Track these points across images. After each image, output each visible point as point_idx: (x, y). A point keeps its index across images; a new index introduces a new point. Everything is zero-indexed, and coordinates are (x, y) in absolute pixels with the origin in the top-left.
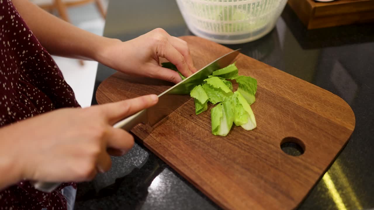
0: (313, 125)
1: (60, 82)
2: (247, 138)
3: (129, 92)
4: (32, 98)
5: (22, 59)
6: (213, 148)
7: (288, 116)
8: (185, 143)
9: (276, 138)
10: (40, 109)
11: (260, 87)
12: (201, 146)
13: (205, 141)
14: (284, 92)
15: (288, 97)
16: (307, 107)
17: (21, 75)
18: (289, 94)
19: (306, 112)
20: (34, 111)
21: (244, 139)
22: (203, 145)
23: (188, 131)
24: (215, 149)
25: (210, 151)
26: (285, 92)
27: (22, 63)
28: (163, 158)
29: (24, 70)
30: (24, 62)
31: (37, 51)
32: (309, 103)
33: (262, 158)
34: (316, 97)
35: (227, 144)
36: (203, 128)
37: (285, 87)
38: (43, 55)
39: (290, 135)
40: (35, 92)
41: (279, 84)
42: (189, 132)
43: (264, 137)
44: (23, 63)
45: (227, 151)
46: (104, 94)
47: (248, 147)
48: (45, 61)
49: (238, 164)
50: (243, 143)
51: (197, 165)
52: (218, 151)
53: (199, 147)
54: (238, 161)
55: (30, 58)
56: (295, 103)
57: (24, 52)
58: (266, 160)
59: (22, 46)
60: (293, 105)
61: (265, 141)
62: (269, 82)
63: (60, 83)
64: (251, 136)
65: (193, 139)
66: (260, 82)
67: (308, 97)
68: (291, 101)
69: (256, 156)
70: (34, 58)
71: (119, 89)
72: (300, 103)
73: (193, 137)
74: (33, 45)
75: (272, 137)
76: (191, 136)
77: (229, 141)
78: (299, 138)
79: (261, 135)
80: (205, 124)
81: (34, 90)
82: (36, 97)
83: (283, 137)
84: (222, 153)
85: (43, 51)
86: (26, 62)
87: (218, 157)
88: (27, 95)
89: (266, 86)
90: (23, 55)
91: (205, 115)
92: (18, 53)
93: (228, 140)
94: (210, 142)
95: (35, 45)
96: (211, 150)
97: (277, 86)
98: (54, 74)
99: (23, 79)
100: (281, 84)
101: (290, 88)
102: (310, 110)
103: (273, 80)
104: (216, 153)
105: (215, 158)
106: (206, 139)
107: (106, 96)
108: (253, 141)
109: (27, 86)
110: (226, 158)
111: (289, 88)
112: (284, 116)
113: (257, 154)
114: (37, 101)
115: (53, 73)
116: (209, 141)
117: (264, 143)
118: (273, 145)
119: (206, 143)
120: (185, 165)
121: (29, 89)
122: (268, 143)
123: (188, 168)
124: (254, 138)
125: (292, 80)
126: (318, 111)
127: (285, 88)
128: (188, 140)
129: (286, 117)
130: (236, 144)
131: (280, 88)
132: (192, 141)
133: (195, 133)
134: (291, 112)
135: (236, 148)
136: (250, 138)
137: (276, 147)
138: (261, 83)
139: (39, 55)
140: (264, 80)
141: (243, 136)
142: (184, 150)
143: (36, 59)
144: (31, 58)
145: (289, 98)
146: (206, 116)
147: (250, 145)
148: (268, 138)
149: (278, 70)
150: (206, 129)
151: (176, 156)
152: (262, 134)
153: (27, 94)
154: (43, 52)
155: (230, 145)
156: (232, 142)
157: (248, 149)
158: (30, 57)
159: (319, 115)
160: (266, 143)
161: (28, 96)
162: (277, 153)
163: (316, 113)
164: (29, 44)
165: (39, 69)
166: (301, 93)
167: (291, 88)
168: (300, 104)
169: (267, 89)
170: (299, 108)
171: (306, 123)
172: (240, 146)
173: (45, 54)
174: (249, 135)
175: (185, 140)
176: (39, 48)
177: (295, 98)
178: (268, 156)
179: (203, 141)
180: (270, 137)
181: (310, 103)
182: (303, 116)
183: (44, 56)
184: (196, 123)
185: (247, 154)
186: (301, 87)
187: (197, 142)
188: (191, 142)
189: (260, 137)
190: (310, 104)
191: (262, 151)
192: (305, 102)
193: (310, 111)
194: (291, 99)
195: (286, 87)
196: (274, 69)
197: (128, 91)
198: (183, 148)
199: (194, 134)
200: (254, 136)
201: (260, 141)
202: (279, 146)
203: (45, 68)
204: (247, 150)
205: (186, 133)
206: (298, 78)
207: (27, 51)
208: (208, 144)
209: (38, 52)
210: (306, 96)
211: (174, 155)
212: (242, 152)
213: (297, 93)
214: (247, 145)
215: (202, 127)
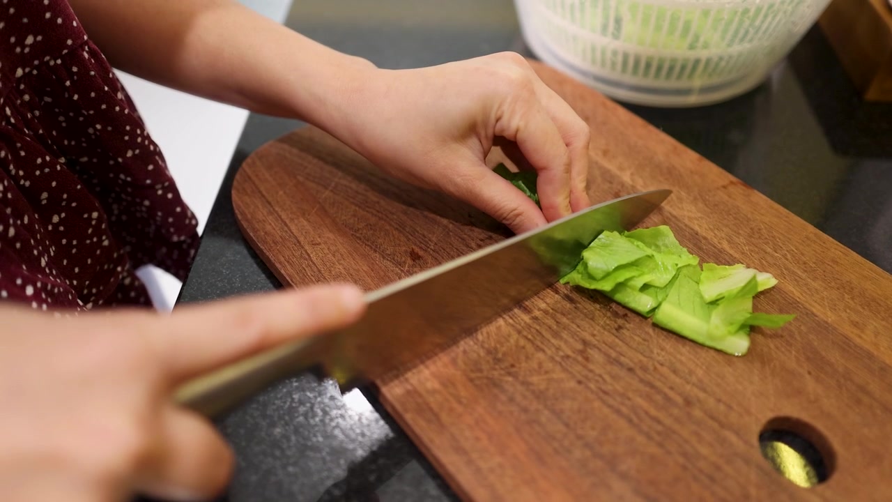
0: (863, 389)
1: (139, 135)
2: (659, 398)
3: (327, 193)
4: (28, 184)
5: (24, 61)
6: (553, 412)
7: (788, 348)
8: (471, 380)
9: (748, 412)
10: (51, 219)
11: (710, 244)
12: (518, 398)
13: (531, 384)
14: (783, 273)
15: (793, 289)
16: (847, 330)
17: (7, 109)
18: (796, 280)
19: (846, 346)
20: (22, 221)
21: (648, 398)
22: (525, 397)
23: (483, 342)
24: (558, 414)
25: (543, 419)
26: (785, 272)
27: (19, 72)
28: (401, 417)
29: (27, 97)
30: (27, 70)
31: (69, 42)
32: (855, 317)
33: (701, 471)
34: (878, 303)
35: (597, 404)
36: (529, 340)
37: (785, 256)
38: (86, 55)
39: (791, 410)
40: (41, 167)
41: (767, 243)
42: (486, 346)
43: (711, 402)
44: (25, 74)
45: (593, 428)
46: (257, 187)
47: (659, 428)
48: (93, 73)
49: (624, 476)
50: (647, 413)
51: (498, 459)
52: (567, 425)
53: (511, 400)
54: (623, 467)
55: (48, 62)
56: (813, 313)
57: (30, 40)
58: (712, 479)
59: (25, 20)
60: (805, 316)
61: (712, 418)
62: (739, 234)
63: (139, 140)
64: (671, 394)
65: (495, 369)
66: (712, 227)
67: (852, 299)
68: (802, 305)
69: (681, 460)
70: (59, 62)
71: (301, 179)
72: (829, 313)
73: (495, 364)
74: (60, 21)
75: (735, 407)
76: (491, 361)
77: (605, 397)
78: (820, 425)
79: (702, 395)
80: (537, 330)
81: (39, 161)
82: (40, 184)
83: (770, 415)
84: (580, 432)
85: (86, 43)
86: (35, 72)
87: (566, 443)
88: (10, 171)
89: (729, 242)
90: (27, 50)
91: (541, 301)
92: (13, 40)
93: (601, 394)
94: (547, 389)
95: (63, 20)
96: (545, 416)
97: (762, 249)
98: (120, 110)
99: (13, 120)
100: (774, 244)
101: (801, 262)
102: (858, 341)
103: (752, 229)
104: (561, 427)
105: (556, 444)
106: (535, 379)
107: (260, 192)
108: (676, 411)
109: (19, 145)
110: (588, 453)
111: (798, 263)
112: (777, 348)
113: (685, 455)
114: (45, 195)
115: (117, 109)
116: (542, 387)
117: (711, 422)
118: (737, 433)
119: (533, 392)
120: (460, 450)
121: (23, 154)
122: (722, 425)
123: (470, 462)
124: (679, 400)
125: (808, 238)
126: (882, 349)
127: (787, 259)
128: (480, 371)
129: (783, 352)
130: (624, 410)
131: (772, 256)
132: (490, 376)
133: (504, 354)
134: (799, 338)
135: (622, 423)
136: (667, 398)
137: (746, 442)
138: (716, 232)
139: (74, 56)
140: (727, 226)
141: (647, 389)
142: (464, 401)
143: (66, 65)
144: (52, 63)
145: (797, 294)
146: (543, 306)
147: (668, 421)
148: (722, 407)
149: (769, 201)
150: (538, 346)
151: (437, 416)
152: (705, 391)
153: (11, 167)
154: (86, 48)
155: (606, 410)
156: (611, 401)
157: (659, 433)
158: (47, 58)
159: (885, 363)
160: (715, 425)
161: (12, 176)
162: (747, 461)
163: (875, 353)
164: (48, 15)
165: (76, 97)
166: (833, 284)
167: (805, 263)
168: (831, 318)
169: (732, 252)
170: (823, 328)
171: (842, 381)
172: (635, 420)
173: (91, 52)
174: (667, 390)
175: (472, 371)
176: (75, 35)
177: (815, 295)
178: (718, 468)
179: (526, 384)
180: (730, 407)
181: (857, 319)
182: (835, 356)
183: (89, 59)
184: (511, 321)
185: (653, 449)
186: (835, 266)
187: (507, 382)
188: (487, 378)
189: (699, 401)
190: (857, 323)
191: (704, 450)
192: (844, 315)
193: (856, 346)
194: (801, 297)
195: (789, 256)
196: (759, 198)
197: (326, 188)
198: (463, 393)
199: (500, 356)
200: (680, 394)
201: (697, 413)
202: (755, 440)
203: (93, 95)
204: (657, 438)
205: (476, 347)
206: (825, 236)
207: (39, 38)
208: (539, 396)
209: (73, 43)
210: (846, 295)
211: (431, 409)
212: (640, 439)
213: (820, 283)
214: (659, 422)
215: (526, 338)
